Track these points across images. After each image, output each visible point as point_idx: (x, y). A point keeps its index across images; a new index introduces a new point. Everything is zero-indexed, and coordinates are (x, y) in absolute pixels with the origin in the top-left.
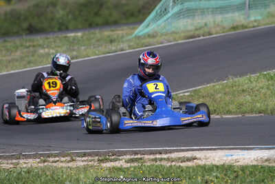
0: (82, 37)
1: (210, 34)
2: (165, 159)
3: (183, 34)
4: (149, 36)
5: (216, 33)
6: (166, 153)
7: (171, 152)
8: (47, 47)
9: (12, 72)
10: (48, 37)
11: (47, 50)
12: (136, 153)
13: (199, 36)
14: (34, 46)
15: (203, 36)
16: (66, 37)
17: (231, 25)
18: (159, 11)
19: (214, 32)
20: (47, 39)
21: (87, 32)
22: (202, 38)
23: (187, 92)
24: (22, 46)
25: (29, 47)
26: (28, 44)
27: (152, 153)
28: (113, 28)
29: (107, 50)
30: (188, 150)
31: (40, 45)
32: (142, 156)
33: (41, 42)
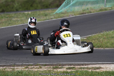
0: (31, 13)
2: (86, 68)
3: (78, 13)
4: (62, 13)
5: (93, 12)
6: (86, 65)
7: (88, 64)
9: (3, 27)
11: (16, 19)
12: (71, 65)
13: (86, 13)
14: (10, 17)
15: (88, 13)
16: (24, 13)
17: (100, 9)
19: (92, 12)
20: (15, 14)
22: (87, 14)
24: (5, 17)
26: (7, 16)
27: (79, 65)
28: (45, 10)
29: (45, 19)
30: (96, 64)
31: (13, 17)
32: (74, 66)
33: (13, 15)
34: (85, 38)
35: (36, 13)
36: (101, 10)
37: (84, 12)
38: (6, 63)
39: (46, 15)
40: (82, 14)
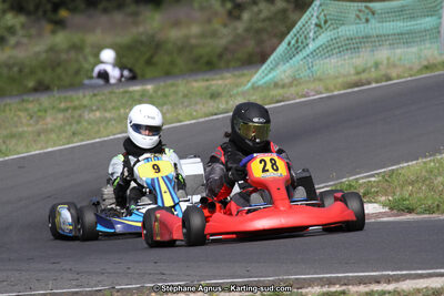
0: (155, 91)
1: (389, 79)
2: (389, 292)
3: (340, 80)
4: (276, 85)
5: (399, 77)
6: (389, 282)
7: (398, 279)
8: (98, 109)
9: (50, 150)
10: (96, 92)
11: (98, 114)
12: (330, 282)
13: (369, 83)
14: (75, 108)
15: (377, 82)
16: (126, 92)
17: (425, 63)
18: (293, 42)
19: (394, 75)
20: (95, 95)
21: (162, 84)
22: (374, 85)
23: (373, 176)
24: (54, 107)
25: (66, 109)
26: (63, 105)
27: (361, 281)
29: (211, 109)
30: (430, 276)
31: (85, 107)
32: (344, 288)
33: (86, 101)
34: (373, 179)
35: (174, 89)
36: (427, 67)
37: (364, 76)
38: (78, 286)
39: (214, 96)
40: (356, 85)
